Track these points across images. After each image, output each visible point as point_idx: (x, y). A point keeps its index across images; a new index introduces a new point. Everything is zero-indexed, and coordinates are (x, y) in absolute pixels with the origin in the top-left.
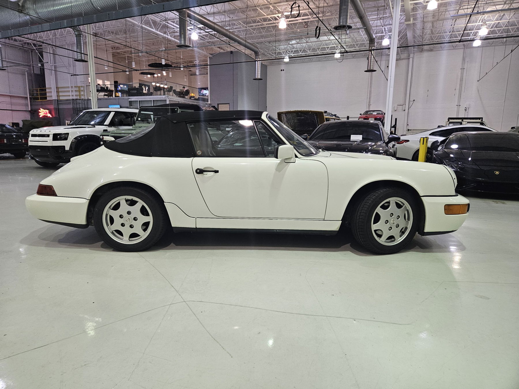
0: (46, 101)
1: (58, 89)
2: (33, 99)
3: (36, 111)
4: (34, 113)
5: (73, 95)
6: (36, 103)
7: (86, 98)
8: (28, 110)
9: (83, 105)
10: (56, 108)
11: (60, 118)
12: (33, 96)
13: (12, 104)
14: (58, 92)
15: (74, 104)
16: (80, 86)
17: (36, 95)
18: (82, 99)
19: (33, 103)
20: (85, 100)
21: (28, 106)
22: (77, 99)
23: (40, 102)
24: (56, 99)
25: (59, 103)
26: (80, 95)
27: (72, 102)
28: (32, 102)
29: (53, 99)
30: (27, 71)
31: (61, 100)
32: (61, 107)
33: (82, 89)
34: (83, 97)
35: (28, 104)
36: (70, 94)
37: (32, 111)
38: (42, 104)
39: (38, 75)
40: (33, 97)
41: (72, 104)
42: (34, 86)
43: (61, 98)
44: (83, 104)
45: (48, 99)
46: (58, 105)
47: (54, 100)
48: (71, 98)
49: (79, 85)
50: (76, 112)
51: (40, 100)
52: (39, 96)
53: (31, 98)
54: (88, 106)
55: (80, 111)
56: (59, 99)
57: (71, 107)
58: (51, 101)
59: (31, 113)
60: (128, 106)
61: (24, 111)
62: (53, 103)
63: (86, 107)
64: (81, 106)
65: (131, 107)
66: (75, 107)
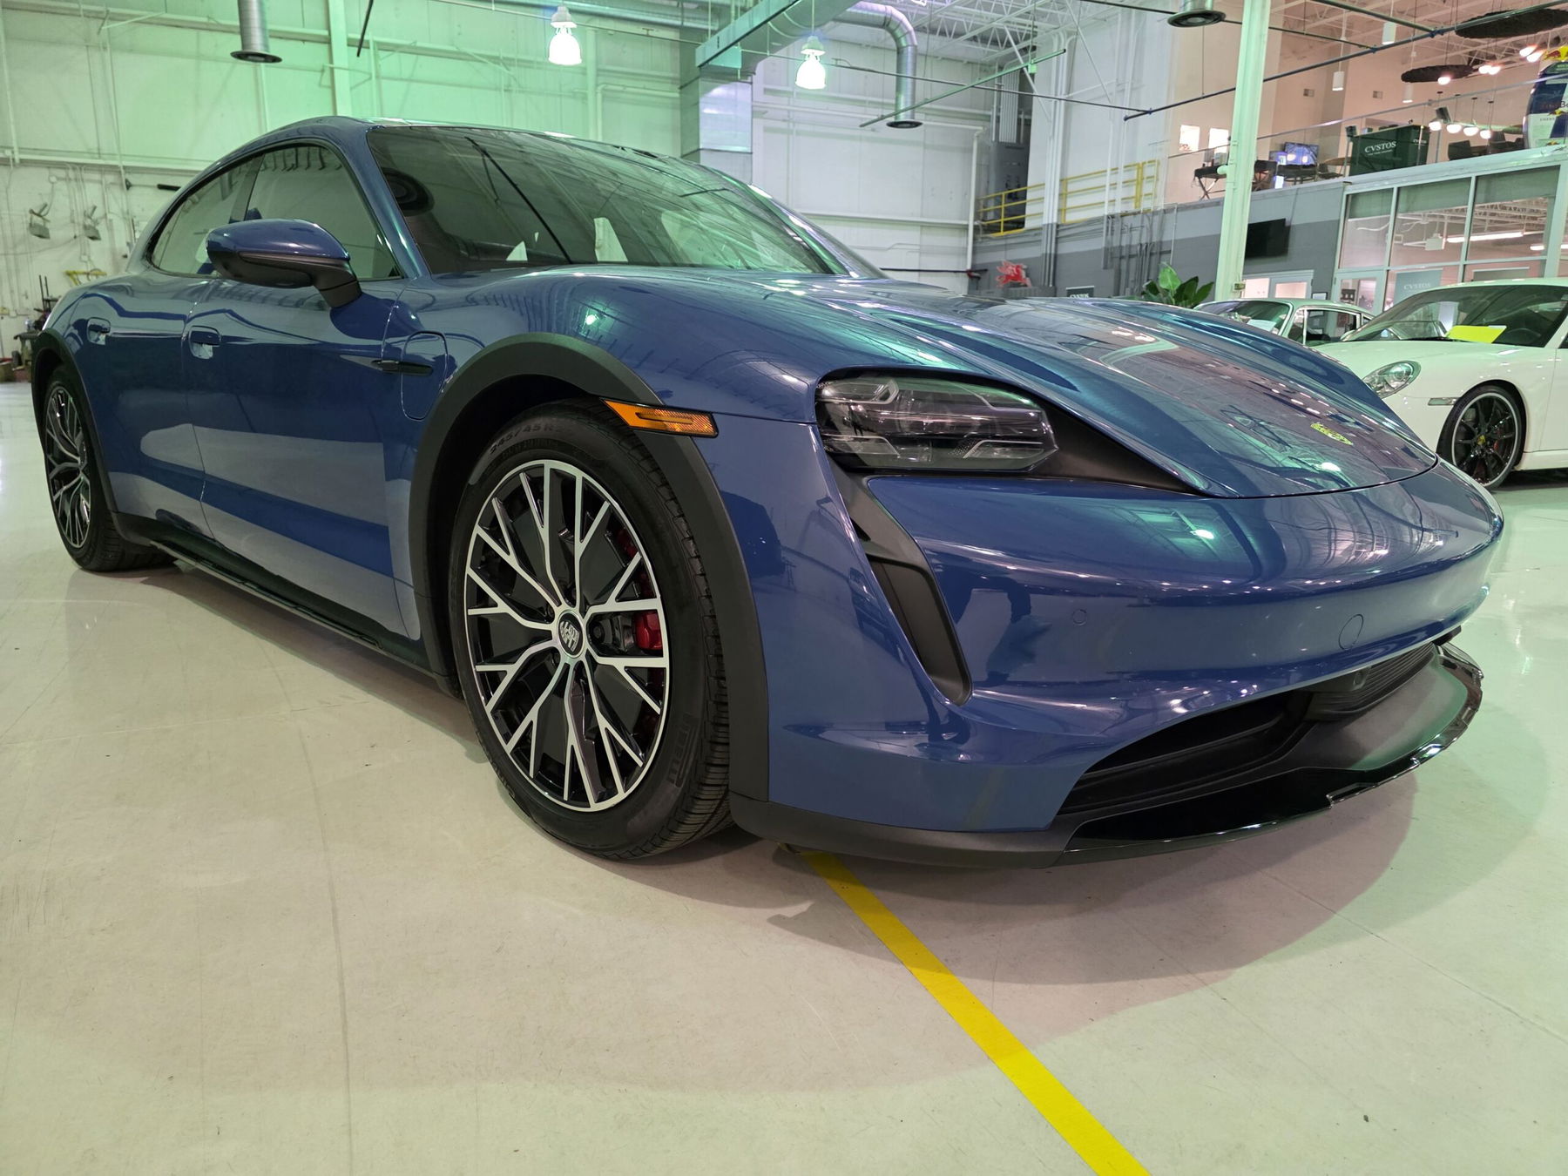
0: (1025, 232)
1: (1067, 183)
2: (985, 229)
3: (986, 270)
4: (979, 278)
5: (1112, 202)
6: (992, 243)
7: (1161, 206)
8: (964, 270)
9: (1144, 236)
10: (1050, 254)
11: (1055, 288)
12: (983, 220)
13: (922, 252)
14: (1063, 196)
15: (1112, 234)
16: (1144, 163)
17: (992, 218)
18: (1146, 212)
19: (983, 245)
20: (1155, 213)
21: (966, 254)
22: (1123, 215)
23: (1001, 239)
24: (1055, 221)
25: (1061, 234)
26: (1138, 199)
27: (1108, 228)
28: (980, 240)
29: (1045, 222)
30: (978, 137)
31: (1071, 226)
32: (1067, 248)
33: (1149, 171)
34: (1146, 204)
35: (967, 249)
36: (1106, 196)
37: (976, 271)
38: (1006, 245)
39: (1008, 146)
40: (983, 223)
41: (1107, 235)
42: (992, 187)
43: (1071, 218)
44: (1145, 230)
45: (1029, 224)
46: (1056, 243)
47: (1048, 225)
48: (1106, 211)
49: (1140, 160)
50: (1116, 261)
51: (1004, 230)
52: (1002, 220)
53: (979, 230)
54: (1162, 237)
55: (1131, 256)
56: (1065, 220)
57: (1100, 247)
58: (1036, 232)
59: (971, 277)
60: (1339, 221)
61: (953, 274)
62: (1043, 237)
63: (1155, 240)
64: (1136, 239)
65: (1349, 220)
66: (1115, 245)
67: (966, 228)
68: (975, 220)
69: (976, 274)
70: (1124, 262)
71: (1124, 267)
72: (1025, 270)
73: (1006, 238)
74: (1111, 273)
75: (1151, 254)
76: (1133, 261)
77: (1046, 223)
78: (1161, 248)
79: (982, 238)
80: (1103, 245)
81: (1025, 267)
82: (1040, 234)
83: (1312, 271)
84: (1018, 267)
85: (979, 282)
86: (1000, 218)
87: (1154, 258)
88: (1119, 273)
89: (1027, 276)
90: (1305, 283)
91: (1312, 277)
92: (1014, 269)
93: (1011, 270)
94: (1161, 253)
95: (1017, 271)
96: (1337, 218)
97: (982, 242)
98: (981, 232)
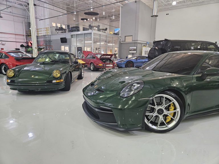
5: (44, 33)
13: (16, 39)
14: (37, 32)
20: (49, 35)
23: (30, 37)
26: (47, 33)
27: (44, 37)
28: (27, 37)
30: (24, 21)
31: (39, 36)
32: (39, 40)
35: (25, 39)
42: (28, 29)
54: (51, 39)
55: (47, 41)
59: (26, 43)
60: (70, 38)
64: (48, 39)
68: (25, 34)
74: (45, 44)
80: (43, 40)
83: (68, 45)
87: (50, 42)
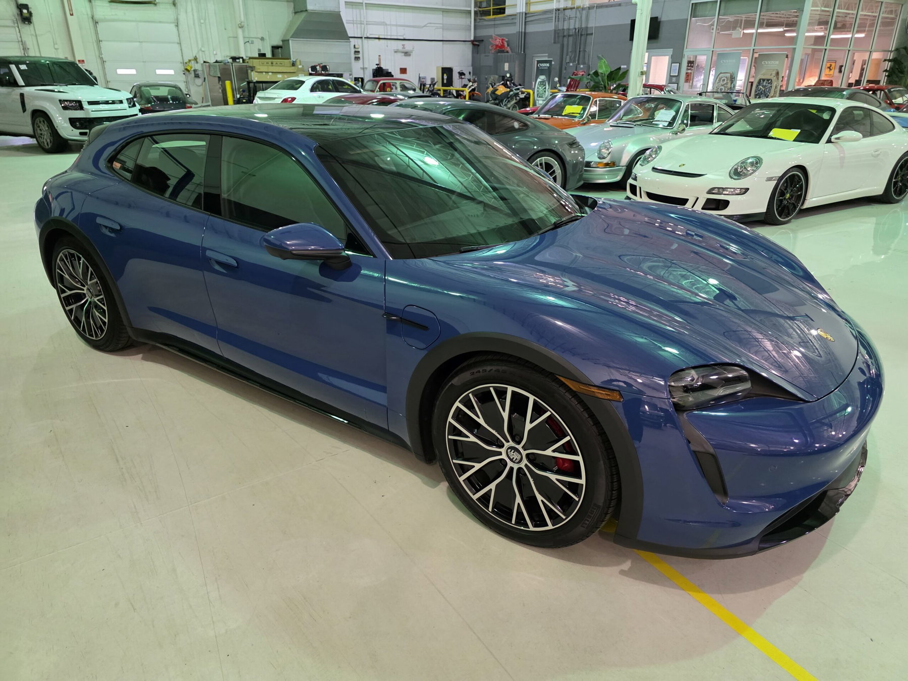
0: (504, 17)
2: (481, 13)
3: (483, 41)
4: (478, 45)
6: (486, 23)
7: (587, 5)
8: (470, 40)
9: (577, 23)
10: (522, 32)
11: (525, 55)
12: (480, 7)
13: (444, 28)
15: (558, 21)
17: (485, 6)
18: (578, 8)
19: (480, 24)
21: (470, 30)
22: (564, 9)
23: (491, 20)
24: (524, 11)
25: (528, 19)
27: (556, 17)
28: (478, 21)
31: (534, 14)
32: (531, 28)
34: (578, 3)
35: (471, 27)
37: (476, 41)
38: (494, 25)
40: (480, 9)
41: (555, 21)
43: (534, 8)
44: (577, 19)
45: (508, 12)
46: (525, 25)
47: (520, 13)
48: (554, 6)
50: (561, 38)
51: (493, 15)
52: (492, 8)
53: (477, 13)
54: (587, 25)
55: (569, 36)
56: (530, 10)
57: (551, 29)
58: (513, 17)
59: (474, 45)
60: (687, 19)
61: (462, 42)
62: (517, 21)
63: (583, 26)
65: (693, 19)
66: (560, 28)
67: (470, 12)
68: (475, 8)
69: (477, 43)
70: (565, 39)
71: (565, 43)
72: (507, 42)
73: (494, 20)
74: (559, 46)
75: (581, 35)
76: (571, 39)
77: (519, 12)
78: (587, 32)
79: (480, 19)
80: (553, 28)
81: (507, 40)
82: (516, 19)
83: (672, 49)
84: (503, 40)
85: (479, 47)
86: (490, 7)
87: (583, 37)
88: (563, 46)
89: (508, 46)
90: (668, 57)
91: (671, 53)
92: (501, 41)
93: (498, 42)
94: (587, 35)
95: (502, 42)
96: (686, 18)
97: (479, 22)
98: (479, 14)
